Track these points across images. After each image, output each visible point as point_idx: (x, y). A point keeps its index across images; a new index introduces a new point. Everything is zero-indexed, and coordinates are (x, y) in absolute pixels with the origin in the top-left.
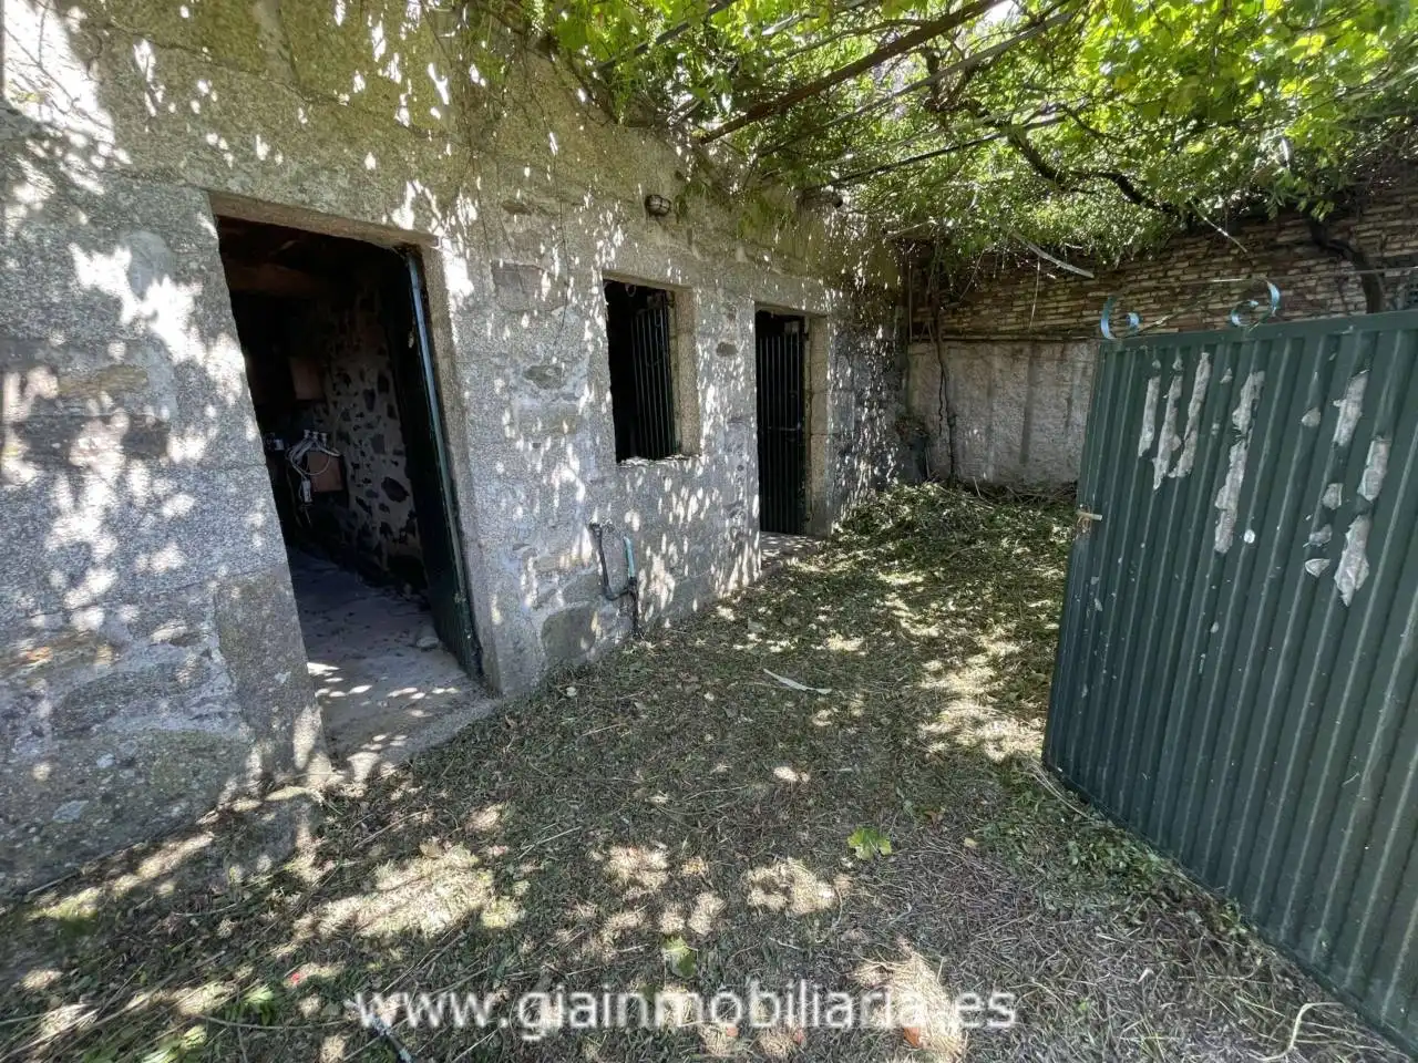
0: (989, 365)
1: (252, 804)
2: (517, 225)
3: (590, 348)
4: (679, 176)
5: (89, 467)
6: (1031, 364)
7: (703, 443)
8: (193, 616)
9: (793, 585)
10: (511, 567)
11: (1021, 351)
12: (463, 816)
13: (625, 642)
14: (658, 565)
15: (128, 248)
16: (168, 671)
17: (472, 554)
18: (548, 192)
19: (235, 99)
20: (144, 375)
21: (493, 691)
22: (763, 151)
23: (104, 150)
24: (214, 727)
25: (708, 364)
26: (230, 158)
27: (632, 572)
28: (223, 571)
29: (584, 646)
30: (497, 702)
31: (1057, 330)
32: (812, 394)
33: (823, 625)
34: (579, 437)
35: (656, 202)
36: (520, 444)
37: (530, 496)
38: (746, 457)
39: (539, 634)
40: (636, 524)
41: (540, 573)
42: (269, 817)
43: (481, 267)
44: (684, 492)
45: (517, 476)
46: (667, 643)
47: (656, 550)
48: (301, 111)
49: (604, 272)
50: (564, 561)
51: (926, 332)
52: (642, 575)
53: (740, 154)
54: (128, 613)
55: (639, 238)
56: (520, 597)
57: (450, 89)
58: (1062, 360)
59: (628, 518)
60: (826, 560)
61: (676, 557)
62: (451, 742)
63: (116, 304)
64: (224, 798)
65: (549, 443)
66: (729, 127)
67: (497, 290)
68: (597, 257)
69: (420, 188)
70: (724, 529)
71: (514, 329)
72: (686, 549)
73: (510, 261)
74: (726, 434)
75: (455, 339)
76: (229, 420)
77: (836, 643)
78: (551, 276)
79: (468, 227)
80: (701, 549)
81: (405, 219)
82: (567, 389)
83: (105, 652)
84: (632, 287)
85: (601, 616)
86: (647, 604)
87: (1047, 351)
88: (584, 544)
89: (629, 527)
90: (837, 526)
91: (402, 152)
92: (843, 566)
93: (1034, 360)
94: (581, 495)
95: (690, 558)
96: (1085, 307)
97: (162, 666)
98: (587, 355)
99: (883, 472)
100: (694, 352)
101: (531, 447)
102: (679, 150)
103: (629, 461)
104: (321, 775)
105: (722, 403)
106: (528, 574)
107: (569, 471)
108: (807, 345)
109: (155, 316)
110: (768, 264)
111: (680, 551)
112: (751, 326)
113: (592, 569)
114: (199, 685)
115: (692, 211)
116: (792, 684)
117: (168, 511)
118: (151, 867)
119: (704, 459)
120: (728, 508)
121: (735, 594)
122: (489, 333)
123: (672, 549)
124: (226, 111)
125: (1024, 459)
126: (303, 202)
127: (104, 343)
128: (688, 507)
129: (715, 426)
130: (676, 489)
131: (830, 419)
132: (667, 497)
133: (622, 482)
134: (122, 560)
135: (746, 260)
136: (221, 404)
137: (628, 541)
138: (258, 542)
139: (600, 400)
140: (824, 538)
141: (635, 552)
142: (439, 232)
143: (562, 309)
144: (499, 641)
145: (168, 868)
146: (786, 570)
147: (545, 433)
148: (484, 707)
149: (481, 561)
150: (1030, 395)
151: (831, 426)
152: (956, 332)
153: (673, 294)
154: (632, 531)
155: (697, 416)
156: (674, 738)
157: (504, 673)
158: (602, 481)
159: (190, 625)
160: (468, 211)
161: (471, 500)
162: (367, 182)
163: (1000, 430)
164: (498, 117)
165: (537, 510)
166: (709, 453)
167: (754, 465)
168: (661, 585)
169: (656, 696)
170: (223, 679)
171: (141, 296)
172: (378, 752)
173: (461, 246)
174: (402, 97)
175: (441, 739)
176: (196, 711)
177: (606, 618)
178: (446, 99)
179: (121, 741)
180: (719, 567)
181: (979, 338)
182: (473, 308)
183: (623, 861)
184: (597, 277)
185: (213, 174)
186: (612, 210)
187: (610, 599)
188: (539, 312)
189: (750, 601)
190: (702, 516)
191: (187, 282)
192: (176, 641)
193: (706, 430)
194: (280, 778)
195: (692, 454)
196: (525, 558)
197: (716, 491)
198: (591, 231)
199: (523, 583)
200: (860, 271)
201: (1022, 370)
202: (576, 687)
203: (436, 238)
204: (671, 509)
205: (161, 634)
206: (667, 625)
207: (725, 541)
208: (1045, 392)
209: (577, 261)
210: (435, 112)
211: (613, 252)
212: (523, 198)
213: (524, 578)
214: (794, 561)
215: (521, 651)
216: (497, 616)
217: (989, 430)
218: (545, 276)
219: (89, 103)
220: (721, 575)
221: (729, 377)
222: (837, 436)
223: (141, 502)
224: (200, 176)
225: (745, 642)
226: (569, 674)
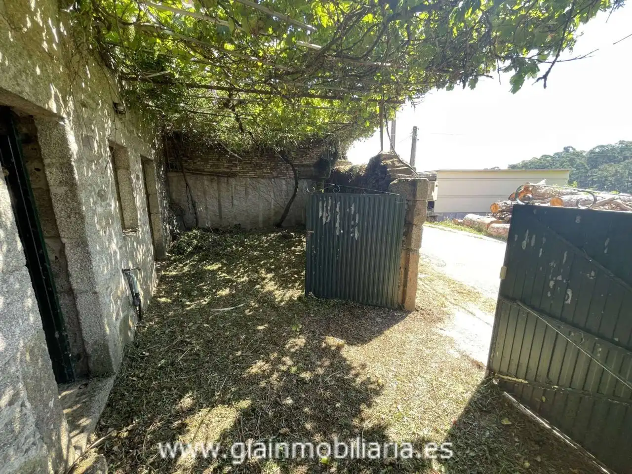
0: (203, 183)
6: (218, 184)
11: (214, 179)
31: (225, 173)
33: (209, 290)
35: (121, 109)
51: (176, 168)
58: (228, 183)
87: (222, 180)
93: (219, 183)
99: (173, 227)
110: (140, 137)
112: (141, 166)
116: (226, 309)
125: (221, 217)
129: (140, 214)
131: (160, 207)
150: (219, 195)
151: (160, 209)
152: (188, 169)
163: (210, 208)
178: (56, 39)
181: (197, 173)
200: (156, 142)
201: (215, 185)
208: (224, 194)
217: (206, 208)
222: (162, 213)
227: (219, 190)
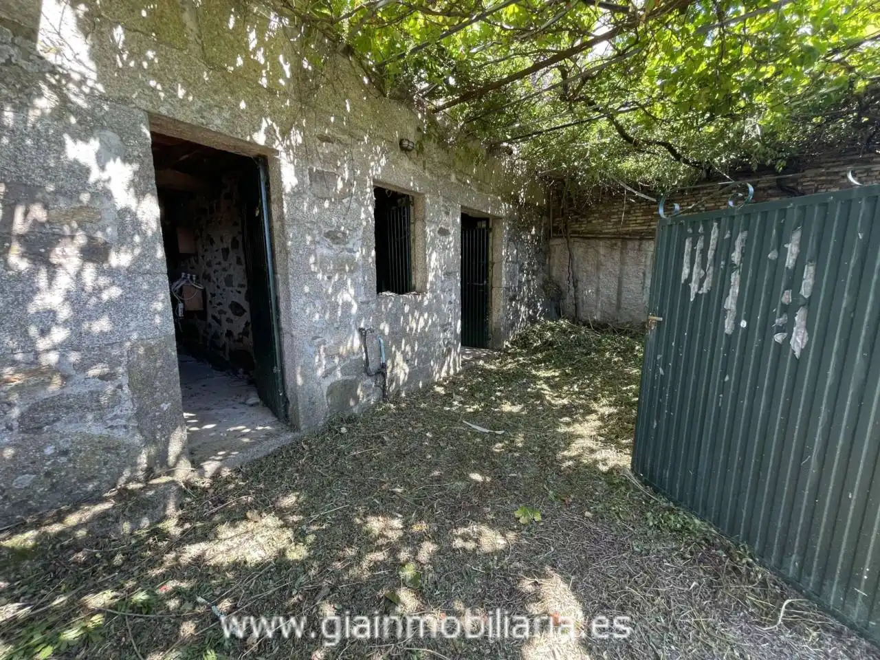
0: (598, 252)
1: (140, 485)
2: (325, 148)
3: (364, 223)
4: (419, 129)
5: (60, 265)
6: (622, 253)
7: (428, 286)
8: (114, 363)
9: (480, 376)
10: (311, 350)
11: (616, 244)
12: (274, 499)
13: (378, 404)
14: (399, 357)
15: (98, 139)
16: (95, 395)
17: (286, 341)
18: (344, 131)
19: (168, 63)
20: (99, 213)
21: (294, 427)
22: (468, 120)
23: (90, 83)
24: (120, 434)
25: (433, 239)
26: (162, 95)
27: (383, 360)
28: (135, 336)
29: (352, 403)
30: (297, 434)
31: (635, 233)
32: (493, 264)
33: (500, 398)
34: (355, 275)
35: (406, 143)
36: (320, 276)
37: (324, 308)
38: (453, 296)
39: (325, 394)
40: (387, 331)
41: (327, 356)
42: (151, 493)
43: (302, 170)
44: (417, 314)
45: (317, 294)
46: (403, 405)
47: (399, 348)
48: (205, 74)
49: (374, 181)
50: (342, 350)
51: (561, 232)
52: (389, 363)
53: (455, 121)
54: (74, 357)
55: (395, 162)
56: (314, 370)
57: (291, 69)
58: (639, 250)
59: (382, 327)
60: (500, 363)
61: (410, 353)
62: (267, 457)
63: (87, 171)
64: (122, 481)
65: (337, 277)
66: (449, 105)
67: (311, 185)
68: (370, 171)
69: (270, 122)
70: (439, 339)
71: (319, 207)
72: (416, 349)
73: (320, 168)
74: (442, 282)
75: (285, 210)
76: (147, 245)
77: (507, 407)
78: (343, 179)
79: (296, 147)
80: (425, 349)
81: (260, 138)
82: (350, 246)
83: (57, 380)
84: (389, 191)
85: (364, 386)
86: (391, 381)
87: (630, 244)
88: (355, 340)
89: (382, 332)
90: (507, 343)
91: (262, 102)
92: (511, 365)
93: (623, 249)
94: (354, 310)
95: (419, 355)
96: (651, 220)
97: (92, 393)
98: (362, 228)
99: (535, 313)
100: (425, 232)
101: (326, 278)
102: (420, 116)
103: (384, 293)
104: (184, 472)
105: (440, 263)
106: (320, 355)
107: (347, 295)
108: (491, 235)
109: (109, 180)
110: (469, 185)
111: (413, 349)
112: (459, 220)
113: (359, 356)
114: (113, 407)
115: (426, 150)
116: (479, 429)
117: (105, 296)
118: (72, 520)
119: (429, 295)
120: (442, 326)
121: (445, 379)
122: (305, 209)
123: (408, 348)
124: (163, 69)
125: (619, 307)
126: (203, 124)
127: (79, 193)
128: (418, 323)
129: (436, 276)
130: (412, 312)
131: (504, 279)
132: (406, 316)
133: (379, 304)
134: (74, 323)
135: (456, 181)
136: (143, 234)
137: (382, 341)
138: (158, 320)
139: (368, 254)
140: (499, 350)
141: (385, 348)
142: (280, 148)
143: (348, 199)
144: (300, 397)
145: (84, 520)
146: (476, 367)
147: (335, 271)
148: (289, 437)
149: (292, 345)
150: (621, 270)
151: (504, 282)
152: (578, 232)
153: (413, 198)
154: (384, 335)
155: (426, 270)
156: (408, 457)
157: (302, 416)
158: (367, 303)
159: (112, 368)
160: (297, 138)
161: (288, 307)
162: (240, 116)
163: (604, 291)
164: (317, 87)
165: (327, 316)
166: (433, 291)
167: (459, 302)
168: (401, 371)
169: (396, 434)
170: (128, 404)
171: (103, 168)
172: (221, 460)
173: (292, 157)
174: (264, 71)
175: (261, 455)
176: (110, 424)
177: (366, 387)
178: (288, 74)
179: (61, 438)
180: (436, 362)
181: (591, 236)
182: (297, 193)
183: (376, 524)
184: (370, 183)
185: (152, 103)
186: (380, 145)
187: (369, 375)
188: (335, 199)
189: (454, 383)
190: (427, 329)
191: (131, 163)
192: (102, 377)
193: (431, 278)
194: (158, 471)
195: (422, 292)
196: (319, 346)
197: (435, 316)
198: (368, 156)
199: (317, 361)
200: (522, 194)
201: (617, 255)
202: (347, 428)
203: (278, 151)
204: (408, 324)
205: (94, 371)
206: (403, 395)
207: (440, 346)
208: (630, 269)
209: (359, 172)
210: (282, 81)
211: (380, 169)
212: (329, 134)
213: (317, 358)
214: (481, 362)
215: (313, 403)
216: (300, 381)
217: (598, 291)
218: (340, 179)
219: (84, 56)
220: (437, 368)
221: (445, 248)
222: (508, 289)
223: (89, 288)
224: (144, 104)
225: (451, 405)
226: (342, 420)
227: (623, 262)
